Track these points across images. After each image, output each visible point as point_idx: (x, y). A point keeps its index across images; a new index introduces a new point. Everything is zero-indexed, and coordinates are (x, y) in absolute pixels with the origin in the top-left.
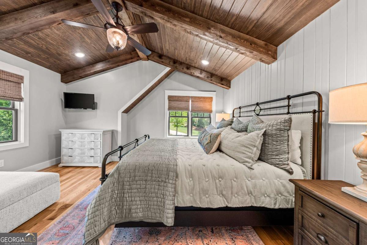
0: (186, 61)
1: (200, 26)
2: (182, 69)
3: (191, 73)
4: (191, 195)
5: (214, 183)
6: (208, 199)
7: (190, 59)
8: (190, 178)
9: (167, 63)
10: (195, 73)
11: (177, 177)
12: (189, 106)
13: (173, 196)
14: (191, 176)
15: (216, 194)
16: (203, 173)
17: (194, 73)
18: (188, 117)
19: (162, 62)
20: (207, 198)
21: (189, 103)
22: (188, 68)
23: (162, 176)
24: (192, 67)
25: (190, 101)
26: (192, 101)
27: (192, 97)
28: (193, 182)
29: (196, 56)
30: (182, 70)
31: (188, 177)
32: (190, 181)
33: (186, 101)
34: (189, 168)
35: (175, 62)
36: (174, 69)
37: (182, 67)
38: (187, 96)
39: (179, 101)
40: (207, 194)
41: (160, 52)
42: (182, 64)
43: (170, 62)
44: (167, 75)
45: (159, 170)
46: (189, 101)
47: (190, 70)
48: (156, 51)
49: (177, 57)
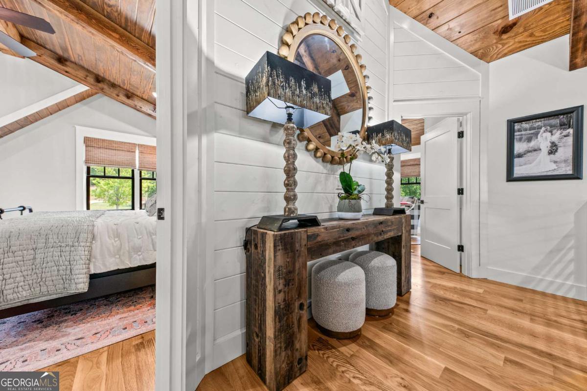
0: (124, 85)
1: (138, 52)
2: (115, 95)
3: (136, 106)
4: (117, 256)
5: (150, 238)
6: (141, 256)
7: (130, 84)
8: (115, 238)
9: (78, 76)
10: (143, 107)
11: (94, 238)
12: (135, 160)
13: (86, 259)
14: (117, 235)
15: (152, 249)
16: (135, 231)
17: (141, 108)
18: (133, 178)
19: (66, 72)
20: (139, 255)
21: (135, 155)
22: (128, 97)
23: (67, 239)
24: (138, 96)
25: (137, 152)
26: (141, 152)
27: (140, 146)
28: (120, 241)
29: (142, 83)
30: (117, 97)
31: (112, 237)
32: (115, 241)
33: (128, 151)
34: (115, 227)
35: (99, 79)
36: (96, 91)
37: (116, 92)
38: (130, 143)
39: (112, 149)
40: (140, 251)
41: (60, 52)
42: (116, 88)
43: (87, 76)
44: (81, 98)
45: (60, 232)
46: (135, 152)
47: (132, 100)
48: (47, 46)
49: (103, 74)
